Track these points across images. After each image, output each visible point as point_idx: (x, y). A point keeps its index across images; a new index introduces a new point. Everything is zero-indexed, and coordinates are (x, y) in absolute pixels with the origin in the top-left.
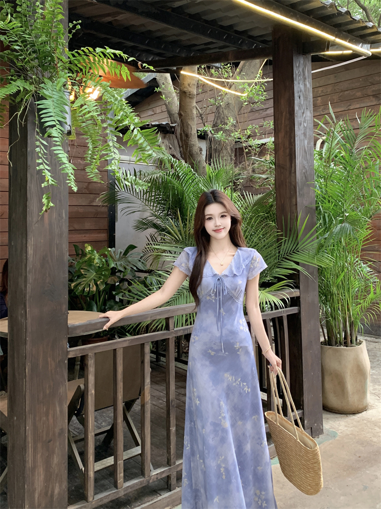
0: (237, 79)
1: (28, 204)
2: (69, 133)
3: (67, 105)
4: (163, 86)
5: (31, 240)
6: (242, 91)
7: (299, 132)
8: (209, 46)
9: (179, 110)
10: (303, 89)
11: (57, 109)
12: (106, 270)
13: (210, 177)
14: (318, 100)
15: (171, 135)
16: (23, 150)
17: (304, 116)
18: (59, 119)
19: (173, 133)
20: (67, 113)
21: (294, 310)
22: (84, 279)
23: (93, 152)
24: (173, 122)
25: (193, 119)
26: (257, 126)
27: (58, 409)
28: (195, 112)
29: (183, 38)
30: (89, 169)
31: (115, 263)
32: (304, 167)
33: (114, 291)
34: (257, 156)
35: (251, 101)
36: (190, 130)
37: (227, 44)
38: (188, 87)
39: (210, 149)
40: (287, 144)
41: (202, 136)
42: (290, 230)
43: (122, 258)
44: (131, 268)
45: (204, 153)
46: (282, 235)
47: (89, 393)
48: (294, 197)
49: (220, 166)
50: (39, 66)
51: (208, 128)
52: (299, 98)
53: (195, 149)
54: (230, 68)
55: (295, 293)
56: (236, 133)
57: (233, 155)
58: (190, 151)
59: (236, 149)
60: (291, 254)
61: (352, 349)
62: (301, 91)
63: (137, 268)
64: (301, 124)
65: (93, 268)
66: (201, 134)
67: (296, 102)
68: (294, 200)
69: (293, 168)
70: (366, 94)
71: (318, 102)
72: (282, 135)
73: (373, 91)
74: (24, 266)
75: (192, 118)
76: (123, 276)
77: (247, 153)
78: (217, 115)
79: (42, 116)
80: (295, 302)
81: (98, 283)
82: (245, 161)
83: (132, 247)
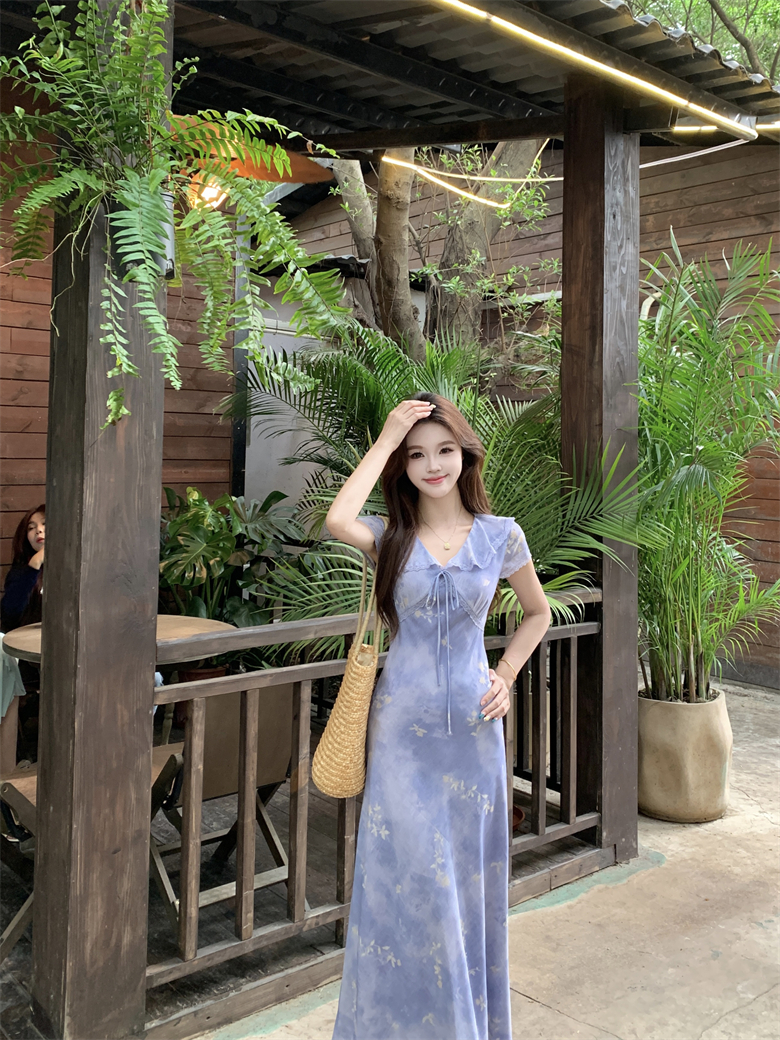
0: (490, 176)
1: (86, 409)
2: (170, 275)
3: (167, 221)
4: (346, 185)
5: (91, 477)
6: (501, 199)
7: (611, 284)
8: (438, 110)
9: (377, 233)
10: (621, 200)
11: (148, 229)
12: (227, 539)
13: (432, 366)
14: (648, 221)
15: (358, 280)
16: (80, 304)
17: (622, 253)
18: (150, 249)
19: (362, 276)
20: (167, 237)
21: (589, 628)
22: (184, 555)
23: (214, 314)
24: (363, 255)
25: (402, 251)
26: (527, 269)
27: (133, 796)
28: (406, 236)
29: (391, 93)
30: (206, 347)
31: (244, 525)
32: (619, 352)
33: (241, 579)
34: (525, 326)
35: (517, 220)
36: (396, 272)
37: (475, 107)
38: (394, 187)
39: (433, 310)
40: (587, 305)
41: (420, 285)
42: (587, 474)
43: (258, 516)
44: (275, 536)
45: (422, 317)
46: (570, 483)
47: (193, 769)
48: (598, 410)
49: (452, 345)
50: (116, 143)
51: (431, 270)
52: (614, 217)
53: (405, 310)
54: (478, 153)
55: (594, 595)
56: (486, 281)
57: (479, 323)
58: (394, 314)
59: (484, 311)
60: (587, 520)
61: (699, 707)
62: (617, 205)
63: (285, 536)
64: (615, 268)
65: (201, 533)
66: (416, 280)
67: (607, 225)
68: (597, 416)
69: (597, 354)
70: (742, 213)
71: (648, 224)
72: (577, 288)
73: (757, 207)
74: (75, 526)
75: (400, 249)
76: (259, 551)
77: (506, 320)
78: (449, 245)
79: (118, 242)
80: (593, 612)
81: (211, 562)
82: (501, 336)
83: (277, 496)
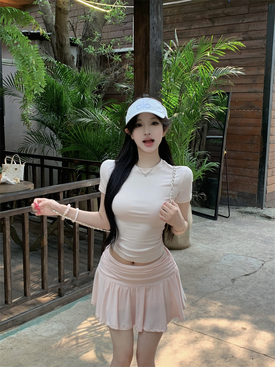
7: (152, 55)
9: (56, 24)
10: (156, 22)
15: (47, 42)
17: (157, 43)
24: (49, 31)
26: (119, 40)
28: (68, 25)
32: (155, 83)
36: (64, 41)
38: (62, 4)
39: (79, 56)
40: (143, 64)
52: (153, 29)
53: (69, 57)
58: (64, 59)
62: (154, 24)
64: (153, 49)
67: (151, 32)
69: (147, 84)
72: (139, 57)
75: (66, 31)
77: (110, 61)
78: (86, 27)
82: (109, 68)
